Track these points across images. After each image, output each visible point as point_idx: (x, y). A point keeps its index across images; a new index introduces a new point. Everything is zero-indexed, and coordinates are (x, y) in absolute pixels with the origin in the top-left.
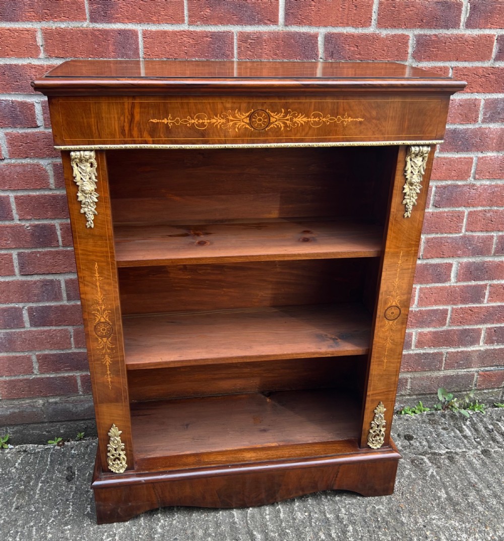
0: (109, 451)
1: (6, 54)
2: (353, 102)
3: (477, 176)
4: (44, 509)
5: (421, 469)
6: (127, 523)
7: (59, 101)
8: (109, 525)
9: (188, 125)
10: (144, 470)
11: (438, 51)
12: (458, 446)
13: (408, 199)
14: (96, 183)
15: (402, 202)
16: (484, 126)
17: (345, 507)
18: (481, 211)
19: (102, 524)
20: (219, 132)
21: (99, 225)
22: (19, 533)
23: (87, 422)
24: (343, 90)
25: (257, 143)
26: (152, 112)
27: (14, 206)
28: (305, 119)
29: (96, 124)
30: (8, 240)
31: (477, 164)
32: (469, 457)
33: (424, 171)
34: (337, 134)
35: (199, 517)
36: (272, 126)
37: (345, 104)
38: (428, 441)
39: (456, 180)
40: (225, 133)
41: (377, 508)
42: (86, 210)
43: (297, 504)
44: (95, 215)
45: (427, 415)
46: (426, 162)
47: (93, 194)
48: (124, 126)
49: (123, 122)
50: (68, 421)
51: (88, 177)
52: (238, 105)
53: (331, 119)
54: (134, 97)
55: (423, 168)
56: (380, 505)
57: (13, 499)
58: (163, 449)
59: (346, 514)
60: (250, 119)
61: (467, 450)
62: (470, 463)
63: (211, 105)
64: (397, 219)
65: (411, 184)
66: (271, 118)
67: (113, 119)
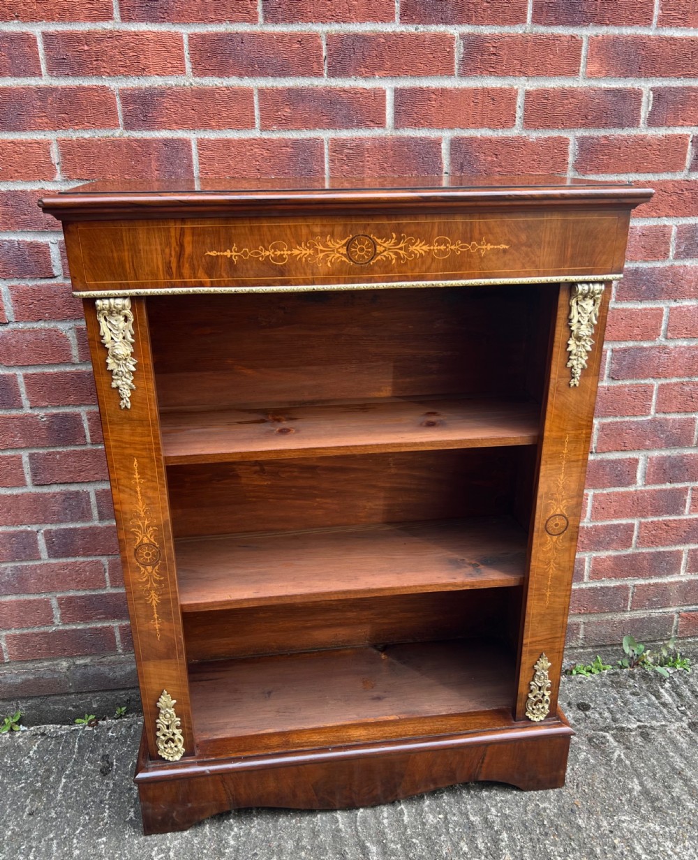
0: (159, 730)
1: (9, 176)
2: (493, 221)
3: (669, 335)
4: (68, 815)
5: (603, 751)
6: (186, 833)
7: (77, 227)
8: (160, 836)
9: (260, 259)
10: (208, 756)
11: (610, 159)
12: (654, 718)
13: (575, 359)
14: (132, 344)
15: (567, 364)
16: (677, 263)
17: (496, 805)
18: (676, 384)
19: (150, 834)
20: (304, 268)
21: (139, 405)
22: (34, 849)
23: (130, 692)
24: (479, 203)
25: (358, 283)
26: (209, 241)
27: (23, 389)
28: (426, 248)
29: (130, 260)
30: (16, 436)
31: (669, 318)
32: (670, 733)
33: (596, 320)
34: (471, 268)
35: (287, 823)
36: (379, 257)
37: (482, 226)
38: (611, 712)
39: (641, 340)
40: (313, 270)
41: (541, 806)
42: (119, 382)
43: (427, 802)
44: (132, 390)
45: (609, 675)
46: (598, 306)
47: (128, 360)
48: (170, 262)
49: (168, 256)
50: (103, 691)
51: (121, 336)
52: (331, 229)
53: (462, 247)
54: (183, 220)
55: (595, 315)
56: (546, 802)
57: (25, 801)
58: (236, 726)
59: (497, 816)
60: (347, 250)
61: (668, 723)
62: (673, 742)
63: (293, 230)
64: (559, 389)
65: (579, 338)
66: (378, 247)
67: (154, 253)
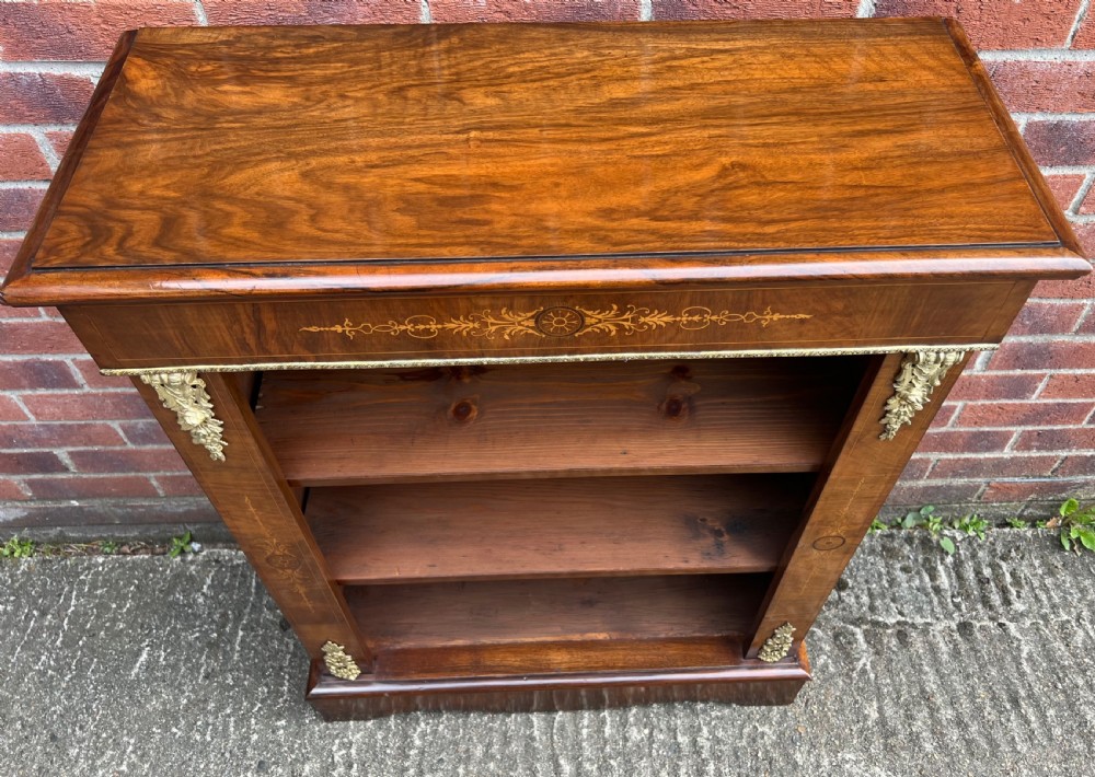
4: (246, 683)
5: (848, 655)
6: (370, 724)
8: (342, 724)
9: (393, 333)
12: (920, 610)
14: (211, 408)
17: (710, 723)
19: (332, 721)
20: (466, 342)
21: (237, 457)
22: (211, 727)
26: (302, 316)
28: (668, 319)
29: (180, 337)
32: (934, 635)
33: (940, 380)
35: (479, 720)
36: (589, 330)
38: (871, 595)
40: (480, 343)
41: (760, 730)
42: (203, 441)
43: (634, 710)
45: (882, 536)
47: (209, 422)
48: (244, 339)
49: (239, 333)
52: (507, 302)
53: (730, 318)
56: (766, 723)
57: (201, 658)
59: (708, 739)
60: (536, 322)
61: (935, 621)
62: (933, 649)
66: (587, 319)
67: (216, 329)
